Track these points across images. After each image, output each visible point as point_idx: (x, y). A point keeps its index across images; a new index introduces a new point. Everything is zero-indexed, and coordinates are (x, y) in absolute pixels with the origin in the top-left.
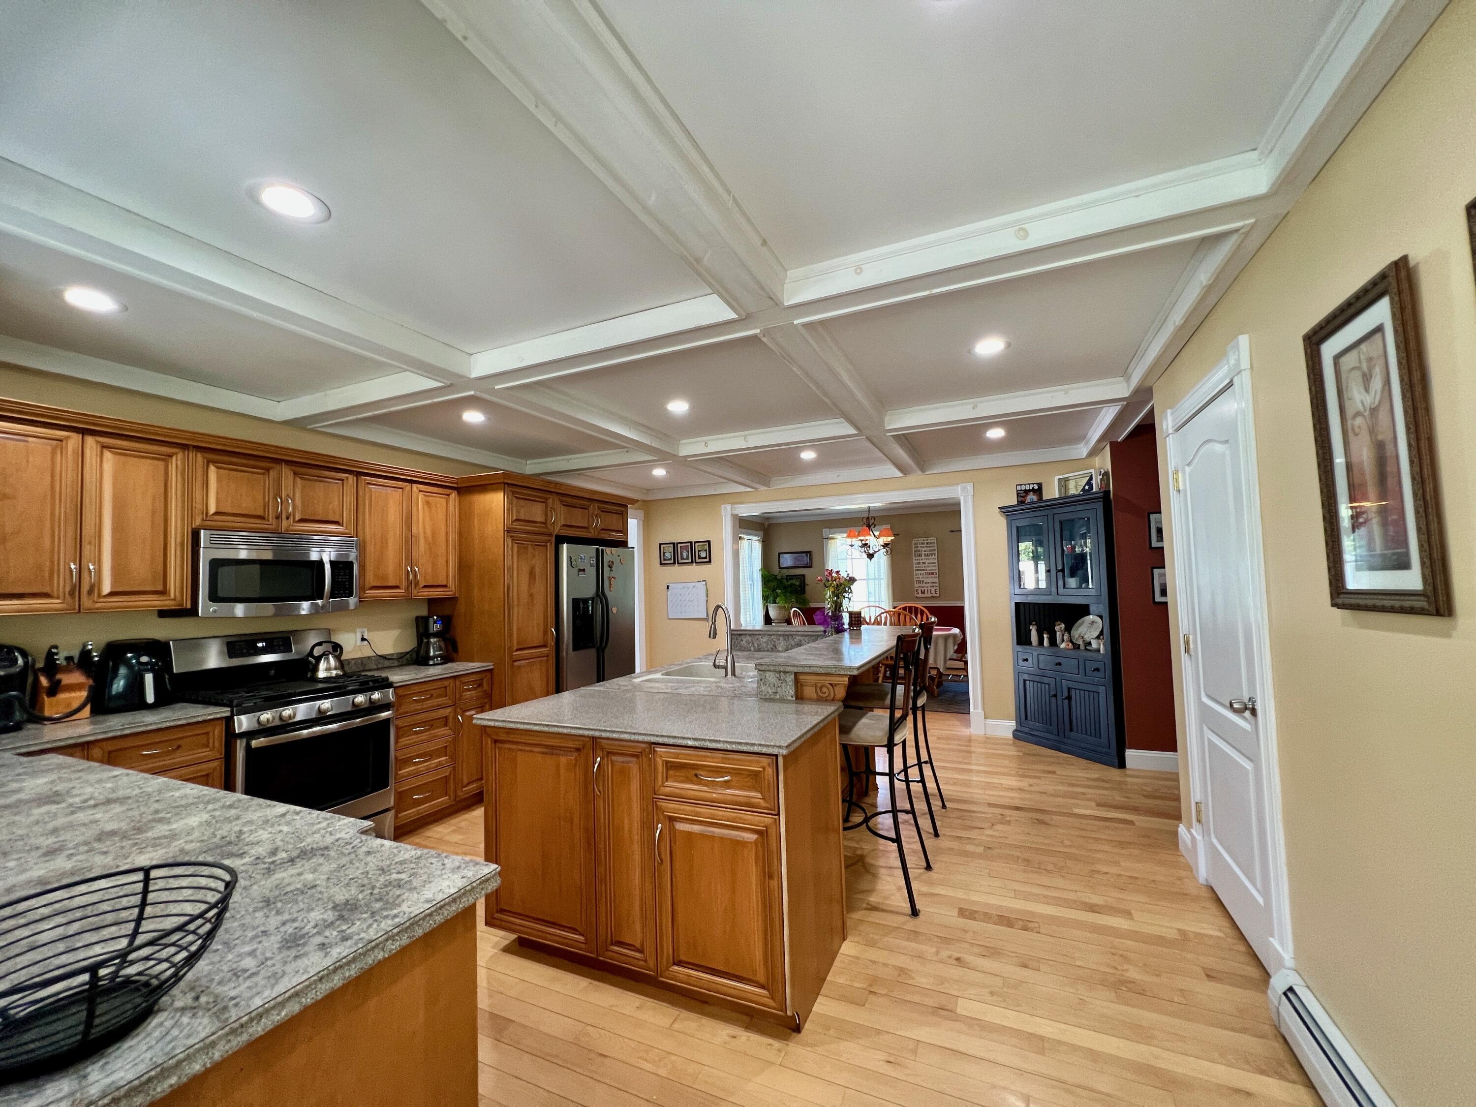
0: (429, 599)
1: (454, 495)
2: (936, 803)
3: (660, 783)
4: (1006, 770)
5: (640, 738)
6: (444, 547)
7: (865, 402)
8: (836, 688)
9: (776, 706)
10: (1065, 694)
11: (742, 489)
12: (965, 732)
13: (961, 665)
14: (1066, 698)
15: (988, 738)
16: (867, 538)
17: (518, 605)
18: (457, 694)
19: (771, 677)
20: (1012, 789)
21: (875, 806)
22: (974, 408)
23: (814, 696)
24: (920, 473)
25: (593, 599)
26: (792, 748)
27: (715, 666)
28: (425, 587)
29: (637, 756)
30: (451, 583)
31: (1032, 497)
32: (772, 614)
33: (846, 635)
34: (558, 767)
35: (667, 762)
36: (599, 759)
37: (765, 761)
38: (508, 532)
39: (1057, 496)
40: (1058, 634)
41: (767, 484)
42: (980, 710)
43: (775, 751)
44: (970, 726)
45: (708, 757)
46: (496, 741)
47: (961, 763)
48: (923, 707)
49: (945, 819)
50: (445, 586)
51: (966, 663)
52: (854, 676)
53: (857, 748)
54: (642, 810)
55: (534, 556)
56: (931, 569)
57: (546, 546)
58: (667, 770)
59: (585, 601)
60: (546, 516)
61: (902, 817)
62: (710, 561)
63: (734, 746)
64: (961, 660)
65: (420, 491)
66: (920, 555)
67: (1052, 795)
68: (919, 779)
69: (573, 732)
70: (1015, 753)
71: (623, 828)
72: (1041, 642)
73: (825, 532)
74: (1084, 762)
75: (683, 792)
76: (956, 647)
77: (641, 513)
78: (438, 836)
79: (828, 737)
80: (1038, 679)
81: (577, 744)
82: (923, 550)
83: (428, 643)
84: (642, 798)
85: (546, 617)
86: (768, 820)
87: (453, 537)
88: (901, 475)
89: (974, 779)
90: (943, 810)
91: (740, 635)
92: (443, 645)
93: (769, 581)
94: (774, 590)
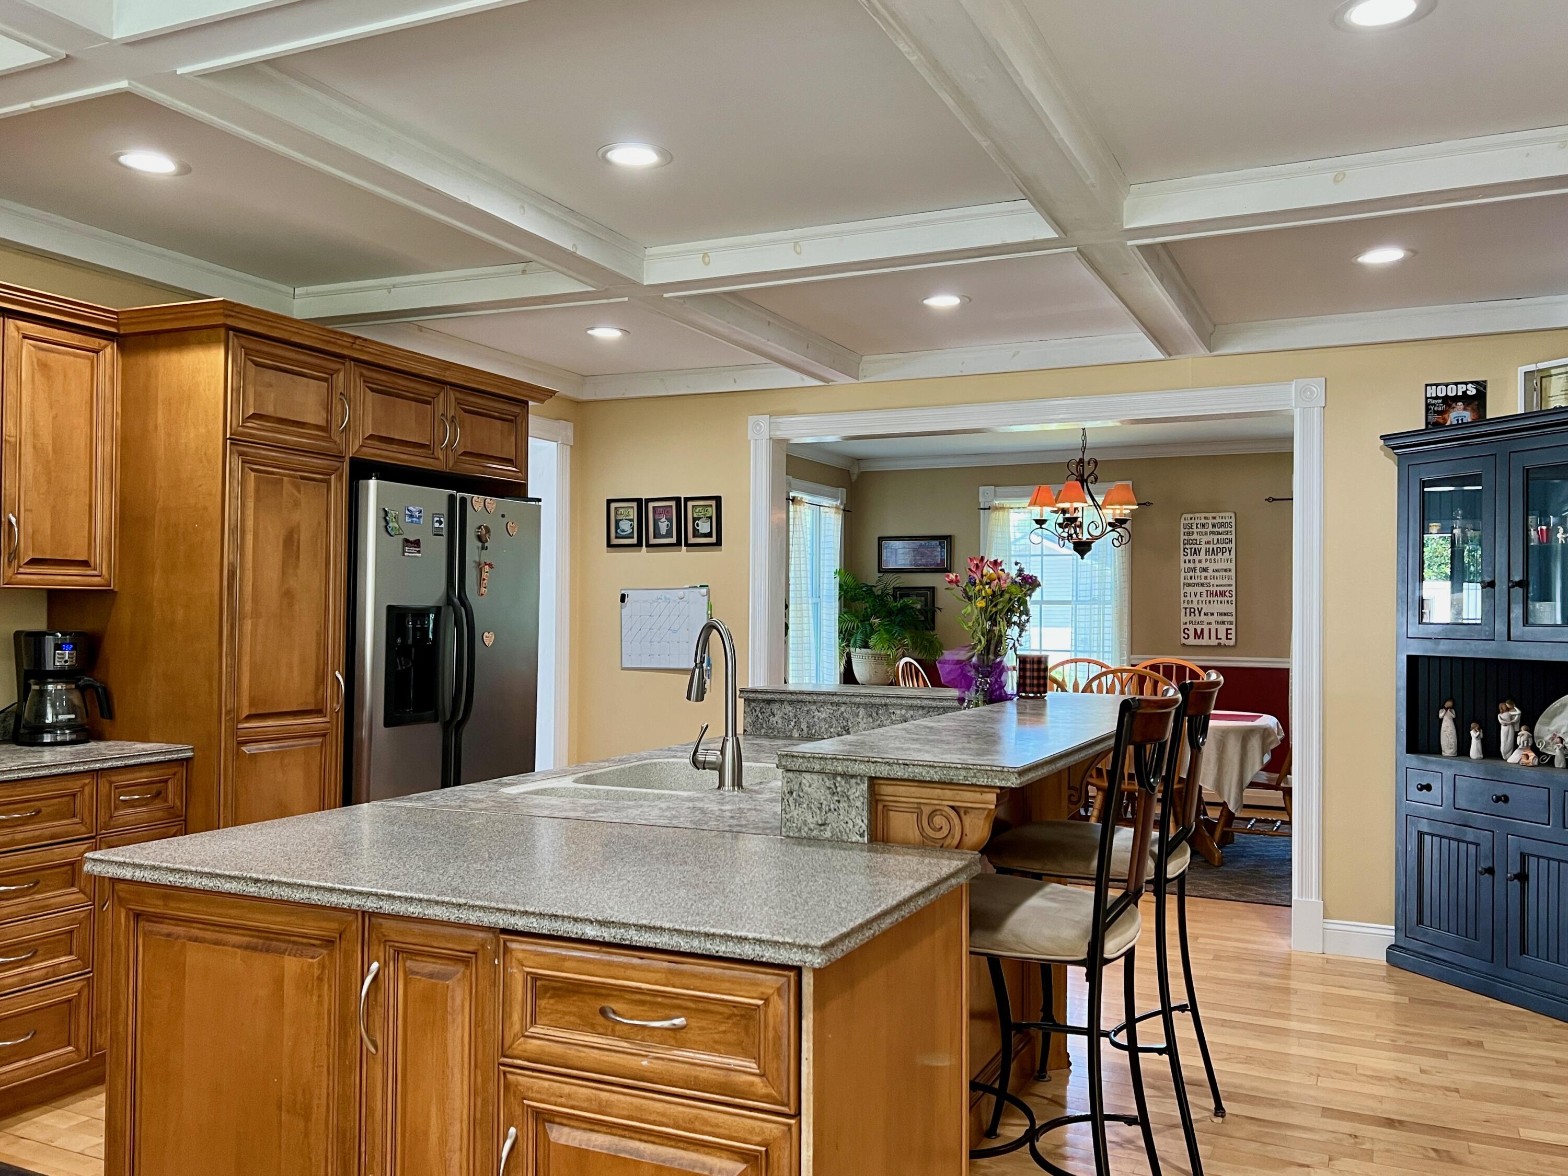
0: (49, 591)
1: (110, 351)
2: (1201, 1104)
3: (517, 1027)
4: (1369, 1035)
5: (473, 917)
6: (84, 473)
7: (1078, 155)
8: (967, 820)
9: (818, 855)
10: (1515, 869)
11: (796, 380)
12: (1274, 944)
13: (1275, 797)
14: (1516, 877)
15: (1328, 961)
16: (1079, 505)
17: (256, 614)
18: (102, 812)
19: (813, 786)
20: (1380, 1079)
21: (1060, 1102)
22: (1336, 181)
23: (914, 834)
24: (1203, 351)
25: (438, 610)
26: (838, 953)
27: (695, 763)
28: (34, 562)
29: (466, 962)
30: (99, 557)
31: (1460, 414)
32: (860, 670)
33: (1010, 708)
34: (279, 982)
35: (536, 978)
36: (375, 966)
37: (770, 981)
38: (235, 443)
39: (1521, 411)
40: (1504, 729)
41: (852, 370)
42: (1314, 899)
43: (794, 957)
44: (1289, 934)
45: (634, 967)
46: (138, 916)
47: (1266, 1014)
48: (1181, 878)
49: (1222, 1140)
50: (85, 564)
51: (1288, 792)
52: (1012, 789)
53: (1024, 965)
54: (474, 1092)
55: (297, 504)
56: (1216, 584)
57: (328, 482)
58: (535, 997)
59: (420, 614)
60: (329, 410)
61: (1113, 1130)
62: (718, 543)
63: (696, 943)
64: (1276, 788)
65: (25, 337)
66: (1196, 552)
67: (1473, 1097)
68: (1164, 1045)
69: (315, 897)
70: (1392, 998)
71: (426, 1134)
72: (1463, 749)
73: (985, 494)
74: (1547, 1023)
75: (572, 1052)
76: (1267, 758)
77: (567, 430)
78: (42, 1137)
79: (939, 934)
80: (1451, 831)
81: (329, 928)
82: (1204, 540)
83: (42, 693)
84: (475, 1065)
85: (322, 646)
86: (772, 1128)
87: (106, 450)
88: (1159, 355)
89: (1294, 1050)
90: (1219, 1120)
91: (769, 702)
92: (76, 698)
93: (854, 599)
94: (865, 619)
